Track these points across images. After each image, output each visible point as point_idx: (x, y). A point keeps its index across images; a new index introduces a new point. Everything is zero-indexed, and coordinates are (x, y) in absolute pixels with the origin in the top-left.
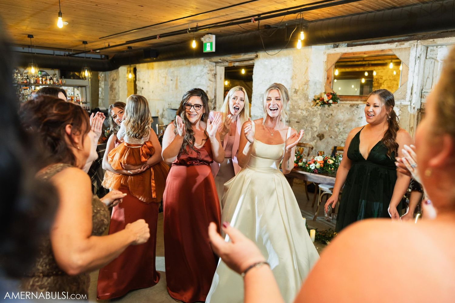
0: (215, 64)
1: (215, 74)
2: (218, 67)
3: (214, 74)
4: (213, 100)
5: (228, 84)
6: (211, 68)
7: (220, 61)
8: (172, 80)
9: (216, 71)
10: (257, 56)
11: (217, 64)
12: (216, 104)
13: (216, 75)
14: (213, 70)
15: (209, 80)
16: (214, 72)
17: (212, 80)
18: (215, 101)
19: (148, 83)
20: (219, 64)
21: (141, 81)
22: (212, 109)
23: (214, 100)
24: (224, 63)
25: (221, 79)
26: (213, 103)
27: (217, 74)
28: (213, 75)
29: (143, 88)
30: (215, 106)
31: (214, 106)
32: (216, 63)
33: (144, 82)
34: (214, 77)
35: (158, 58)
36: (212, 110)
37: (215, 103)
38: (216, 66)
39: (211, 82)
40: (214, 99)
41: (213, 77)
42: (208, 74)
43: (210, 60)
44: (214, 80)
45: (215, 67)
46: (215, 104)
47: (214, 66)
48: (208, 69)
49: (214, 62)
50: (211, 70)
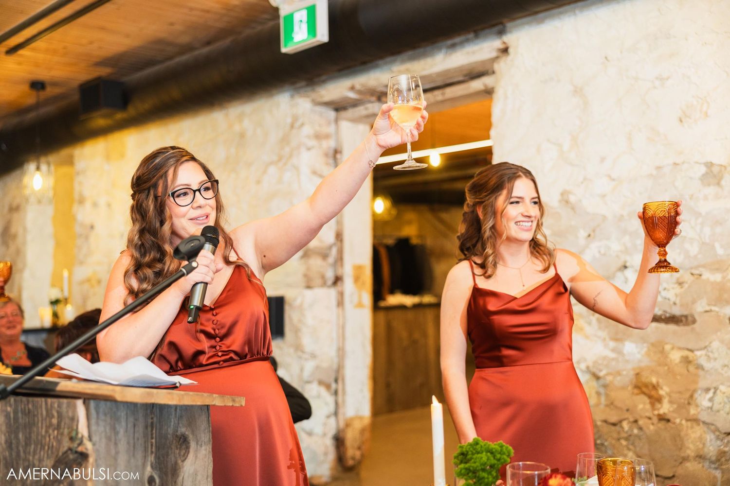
0: (332, 114)
1: (336, 152)
2: (345, 125)
3: (331, 152)
4: (330, 247)
5: (386, 209)
6: (317, 128)
7: (352, 95)
9: (338, 140)
10: (505, 51)
11: (343, 114)
12: (342, 265)
13: (341, 152)
14: (327, 136)
15: (314, 173)
16: (332, 144)
18: (340, 252)
19: (109, 205)
20: (351, 113)
21: (88, 204)
22: (330, 282)
23: (334, 251)
26: (331, 260)
27: (343, 149)
28: (326, 155)
29: (92, 227)
30: (339, 273)
31: (335, 271)
32: (339, 107)
33: (95, 205)
34: (331, 161)
35: (131, 111)
36: (329, 287)
37: (340, 259)
38: (336, 120)
40: (334, 244)
41: (327, 164)
42: (309, 149)
43: (314, 95)
45: (333, 126)
46: (339, 263)
47: (329, 123)
48: (307, 130)
49: (327, 104)
50: (318, 137)
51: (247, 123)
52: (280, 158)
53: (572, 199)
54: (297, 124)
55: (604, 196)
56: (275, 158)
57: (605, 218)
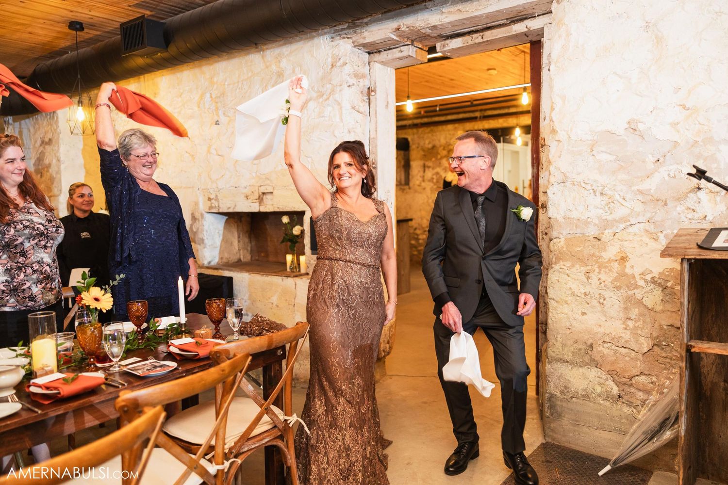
1: (370, 90)
2: (377, 67)
3: (366, 90)
6: (356, 68)
8: (217, 123)
9: (371, 79)
11: (377, 57)
13: (374, 91)
14: (363, 76)
15: (353, 108)
16: (366, 83)
17: (361, 109)
20: (384, 56)
24: (402, 48)
25: (387, 106)
27: (375, 88)
28: (362, 92)
32: (373, 50)
34: (366, 98)
35: (173, 50)
38: (369, 62)
39: (359, 117)
41: (362, 101)
42: (349, 86)
44: (364, 107)
45: (367, 67)
47: (364, 64)
48: (348, 69)
49: (364, 45)
50: (357, 76)
51: (284, 63)
52: (321, 95)
53: (641, 127)
54: (338, 64)
55: (678, 124)
56: (315, 95)
57: (676, 143)
